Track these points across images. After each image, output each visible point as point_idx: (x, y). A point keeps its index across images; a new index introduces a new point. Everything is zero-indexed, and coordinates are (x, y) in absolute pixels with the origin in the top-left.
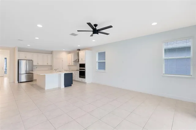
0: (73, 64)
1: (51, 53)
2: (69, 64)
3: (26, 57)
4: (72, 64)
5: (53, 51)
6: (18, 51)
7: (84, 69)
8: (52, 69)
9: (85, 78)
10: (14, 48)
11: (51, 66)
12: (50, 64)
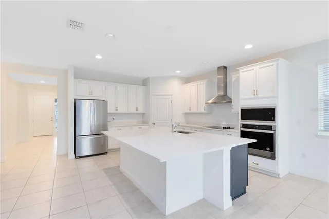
0: (202, 108)
1: (145, 82)
2: (190, 109)
3: (91, 93)
4: (203, 111)
5: (149, 78)
6: (74, 78)
7: (270, 128)
8: (145, 122)
9: (273, 158)
10: (66, 72)
11: (143, 114)
12: (141, 110)
